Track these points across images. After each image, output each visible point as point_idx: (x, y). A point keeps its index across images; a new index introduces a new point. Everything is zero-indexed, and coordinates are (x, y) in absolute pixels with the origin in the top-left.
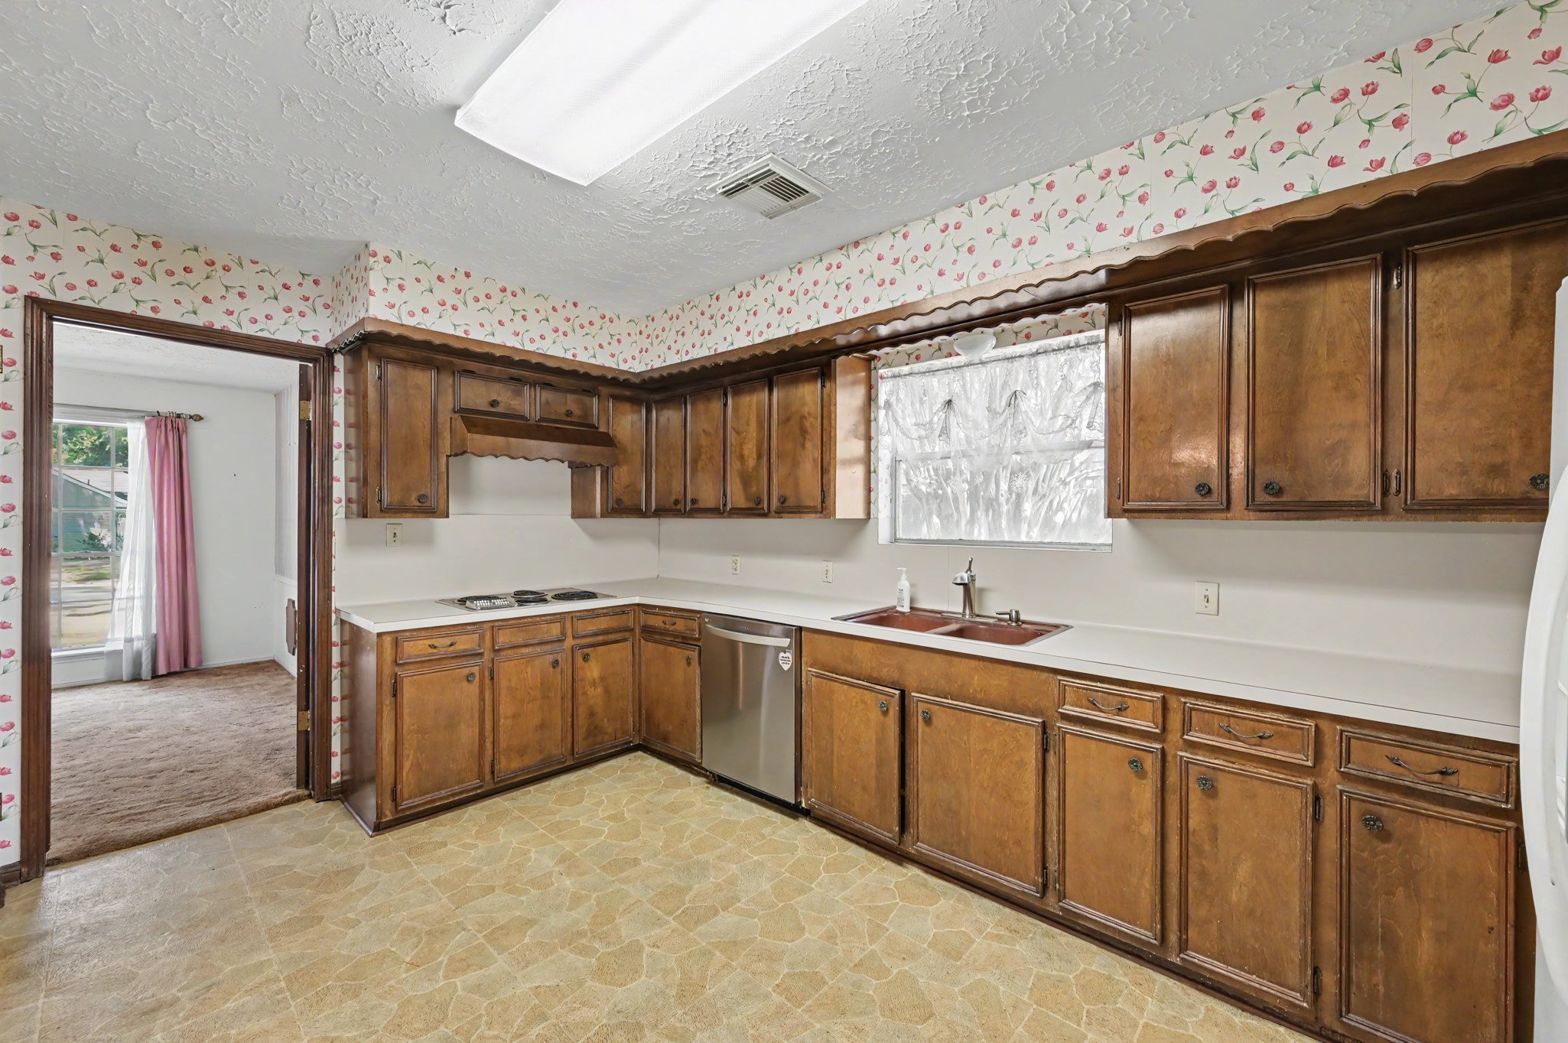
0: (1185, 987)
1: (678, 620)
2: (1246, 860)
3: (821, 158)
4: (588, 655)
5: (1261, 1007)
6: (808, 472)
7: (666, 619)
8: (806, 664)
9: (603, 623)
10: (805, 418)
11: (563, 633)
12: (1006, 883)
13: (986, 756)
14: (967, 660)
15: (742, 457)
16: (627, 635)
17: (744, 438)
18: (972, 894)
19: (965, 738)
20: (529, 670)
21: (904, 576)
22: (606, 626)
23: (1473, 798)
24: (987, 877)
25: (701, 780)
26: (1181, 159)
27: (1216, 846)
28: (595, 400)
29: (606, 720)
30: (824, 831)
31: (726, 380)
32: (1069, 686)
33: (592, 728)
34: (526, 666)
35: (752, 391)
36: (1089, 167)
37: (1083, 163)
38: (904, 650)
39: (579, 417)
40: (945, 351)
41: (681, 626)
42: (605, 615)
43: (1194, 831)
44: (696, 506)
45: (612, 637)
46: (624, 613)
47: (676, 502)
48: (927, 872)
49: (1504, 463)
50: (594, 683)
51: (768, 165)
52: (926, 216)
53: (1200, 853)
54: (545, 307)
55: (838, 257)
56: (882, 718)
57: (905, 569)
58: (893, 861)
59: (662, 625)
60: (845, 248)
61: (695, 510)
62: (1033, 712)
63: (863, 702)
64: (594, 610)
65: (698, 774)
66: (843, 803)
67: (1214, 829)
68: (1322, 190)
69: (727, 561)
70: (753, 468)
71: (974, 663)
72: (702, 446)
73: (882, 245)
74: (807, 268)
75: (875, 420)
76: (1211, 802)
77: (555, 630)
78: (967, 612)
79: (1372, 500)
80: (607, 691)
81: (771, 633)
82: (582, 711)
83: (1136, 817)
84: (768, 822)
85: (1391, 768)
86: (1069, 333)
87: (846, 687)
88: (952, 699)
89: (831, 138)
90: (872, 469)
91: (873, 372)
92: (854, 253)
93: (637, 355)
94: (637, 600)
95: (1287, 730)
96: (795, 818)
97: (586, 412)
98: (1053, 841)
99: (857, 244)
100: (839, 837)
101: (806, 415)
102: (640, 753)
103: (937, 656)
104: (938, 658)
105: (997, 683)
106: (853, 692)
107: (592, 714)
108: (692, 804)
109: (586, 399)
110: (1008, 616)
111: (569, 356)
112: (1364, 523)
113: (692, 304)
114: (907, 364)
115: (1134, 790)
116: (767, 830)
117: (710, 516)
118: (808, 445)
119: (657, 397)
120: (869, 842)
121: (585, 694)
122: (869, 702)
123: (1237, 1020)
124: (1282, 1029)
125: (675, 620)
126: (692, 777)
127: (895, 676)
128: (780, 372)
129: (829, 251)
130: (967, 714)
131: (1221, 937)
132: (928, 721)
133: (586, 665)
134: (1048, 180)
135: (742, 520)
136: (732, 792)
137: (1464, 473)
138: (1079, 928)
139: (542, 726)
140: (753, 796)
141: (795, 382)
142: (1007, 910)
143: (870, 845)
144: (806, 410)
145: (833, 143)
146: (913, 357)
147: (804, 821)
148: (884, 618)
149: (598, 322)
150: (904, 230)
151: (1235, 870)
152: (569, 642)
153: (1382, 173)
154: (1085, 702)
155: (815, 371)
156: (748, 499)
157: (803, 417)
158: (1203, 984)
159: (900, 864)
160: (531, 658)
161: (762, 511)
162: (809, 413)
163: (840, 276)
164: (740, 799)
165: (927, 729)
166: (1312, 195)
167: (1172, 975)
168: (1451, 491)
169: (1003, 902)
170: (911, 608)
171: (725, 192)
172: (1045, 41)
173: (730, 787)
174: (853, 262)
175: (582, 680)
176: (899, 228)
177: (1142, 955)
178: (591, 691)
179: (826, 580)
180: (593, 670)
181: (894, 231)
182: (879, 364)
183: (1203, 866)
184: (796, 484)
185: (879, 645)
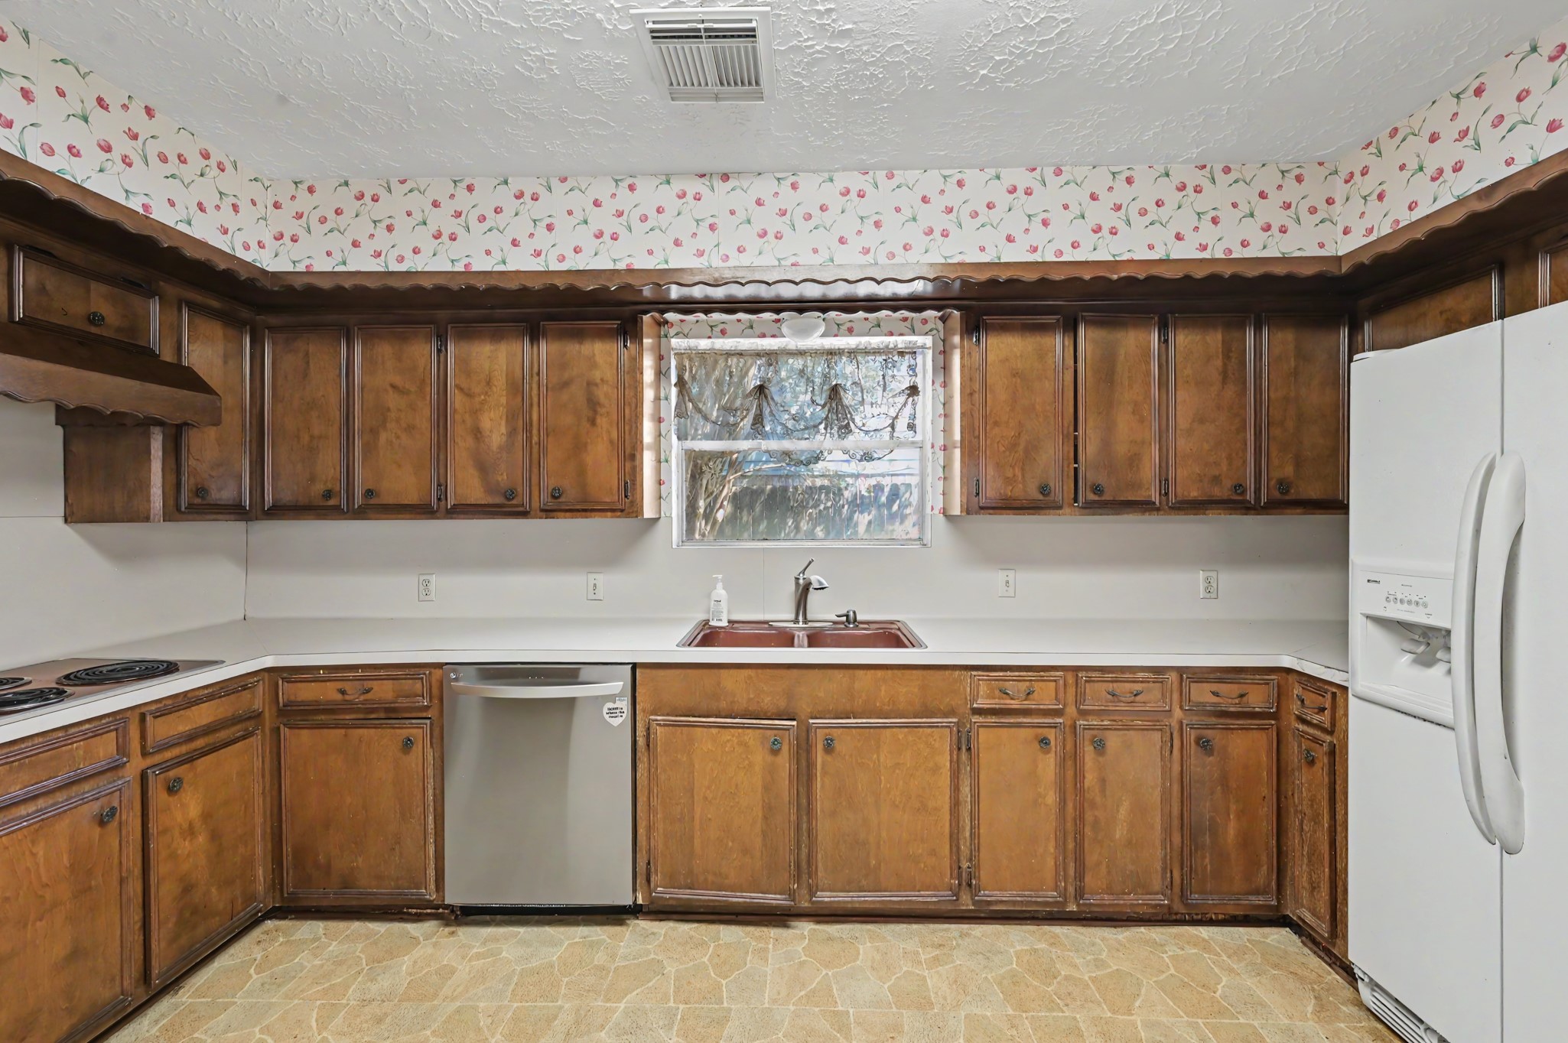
0: (1074, 927)
1: (375, 684)
2: (1125, 801)
3: (812, 46)
4: (179, 780)
5: (1125, 918)
6: (600, 453)
7: (347, 686)
8: (644, 711)
9: (203, 715)
10: (596, 385)
11: (122, 749)
12: (920, 899)
13: (897, 771)
14: (873, 671)
15: (477, 433)
16: (250, 725)
17: (483, 403)
18: (876, 925)
19: (875, 756)
20: (40, 850)
21: (720, 585)
22: (210, 719)
23: (1257, 709)
24: (901, 901)
25: (430, 926)
26: (1077, 196)
27: (1105, 796)
28: (154, 307)
29: (213, 890)
30: (671, 924)
31: (442, 314)
32: (982, 680)
33: (187, 914)
34: (33, 842)
35: (497, 336)
36: (998, 177)
37: (992, 172)
38: (795, 672)
39: (119, 330)
40: (758, 331)
41: (384, 691)
42: (210, 698)
43: (1089, 788)
44: (373, 501)
45: (223, 735)
46: (245, 688)
47: (328, 494)
48: (818, 922)
49: (1220, 475)
50: (190, 832)
51: (750, 21)
52: (822, 172)
53: (1093, 805)
54: (83, 95)
55: (694, 186)
56: (769, 758)
57: (720, 576)
58: (774, 926)
59: (339, 697)
60: (707, 177)
61: (374, 507)
62: (944, 714)
63: (745, 745)
64: (185, 693)
65: (418, 918)
66: (710, 878)
67: (1103, 781)
68: (1173, 256)
69: (409, 582)
70: (500, 448)
71: (879, 673)
72: (389, 410)
73: (764, 187)
74: (644, 186)
75: (667, 399)
76: (1101, 759)
77: (105, 748)
78: (801, 618)
79: (1153, 499)
80: (215, 836)
81: (580, 679)
82: (165, 894)
83: (1041, 790)
84: (592, 945)
85: (1215, 699)
86: (891, 334)
87: (714, 731)
88: (854, 718)
89: (850, 26)
90: (663, 458)
91: (663, 340)
92: (721, 187)
93: (268, 240)
94: (269, 662)
95: (1153, 684)
96: (621, 923)
97: (136, 325)
98: (965, 838)
99: (725, 177)
100: (695, 925)
101: (598, 381)
102: (269, 924)
103: (836, 672)
104: (838, 674)
105: (907, 691)
106: (726, 735)
107: (187, 889)
108: (448, 972)
109: (136, 300)
110: (844, 618)
111: (135, 205)
112: (1147, 517)
113: (409, 185)
114: (710, 337)
115: (1040, 766)
116: (600, 958)
117: (408, 516)
118: (602, 421)
119: (273, 320)
120: (737, 914)
121: (173, 856)
122: (751, 742)
123: (1120, 937)
124: (1142, 929)
125: (368, 684)
126: (411, 928)
127: (782, 704)
128: (552, 318)
129: (683, 174)
130: (878, 730)
131: (1109, 872)
132: (829, 747)
133: (173, 800)
134: (959, 176)
135: (475, 521)
136: (499, 924)
137: (1201, 481)
138: (982, 915)
139: (76, 954)
140: (536, 917)
141: (579, 335)
142: (915, 926)
143: (740, 918)
144: (597, 375)
145: (845, 34)
146: (717, 330)
147: (637, 921)
148: (709, 637)
149: (196, 163)
150: (793, 179)
151: (1118, 811)
152: (136, 764)
153: (1206, 255)
154: (997, 692)
155: (614, 324)
156: (489, 489)
157: (590, 384)
158: (1085, 919)
159: (786, 926)
160: (44, 823)
161: (521, 509)
162: (602, 380)
163: (701, 210)
164: (521, 930)
165: (829, 758)
166: (1165, 258)
167: (1064, 922)
168: (1194, 494)
169: (906, 920)
170: (729, 622)
171: (652, 31)
172: (1110, 34)
173: (488, 917)
174: (718, 198)
175: (165, 831)
176: (790, 174)
177: (1036, 916)
178: (184, 847)
179: (594, 597)
180: (190, 806)
181: (778, 175)
182: (672, 332)
183: (1096, 816)
184: (581, 472)
185: (760, 671)
